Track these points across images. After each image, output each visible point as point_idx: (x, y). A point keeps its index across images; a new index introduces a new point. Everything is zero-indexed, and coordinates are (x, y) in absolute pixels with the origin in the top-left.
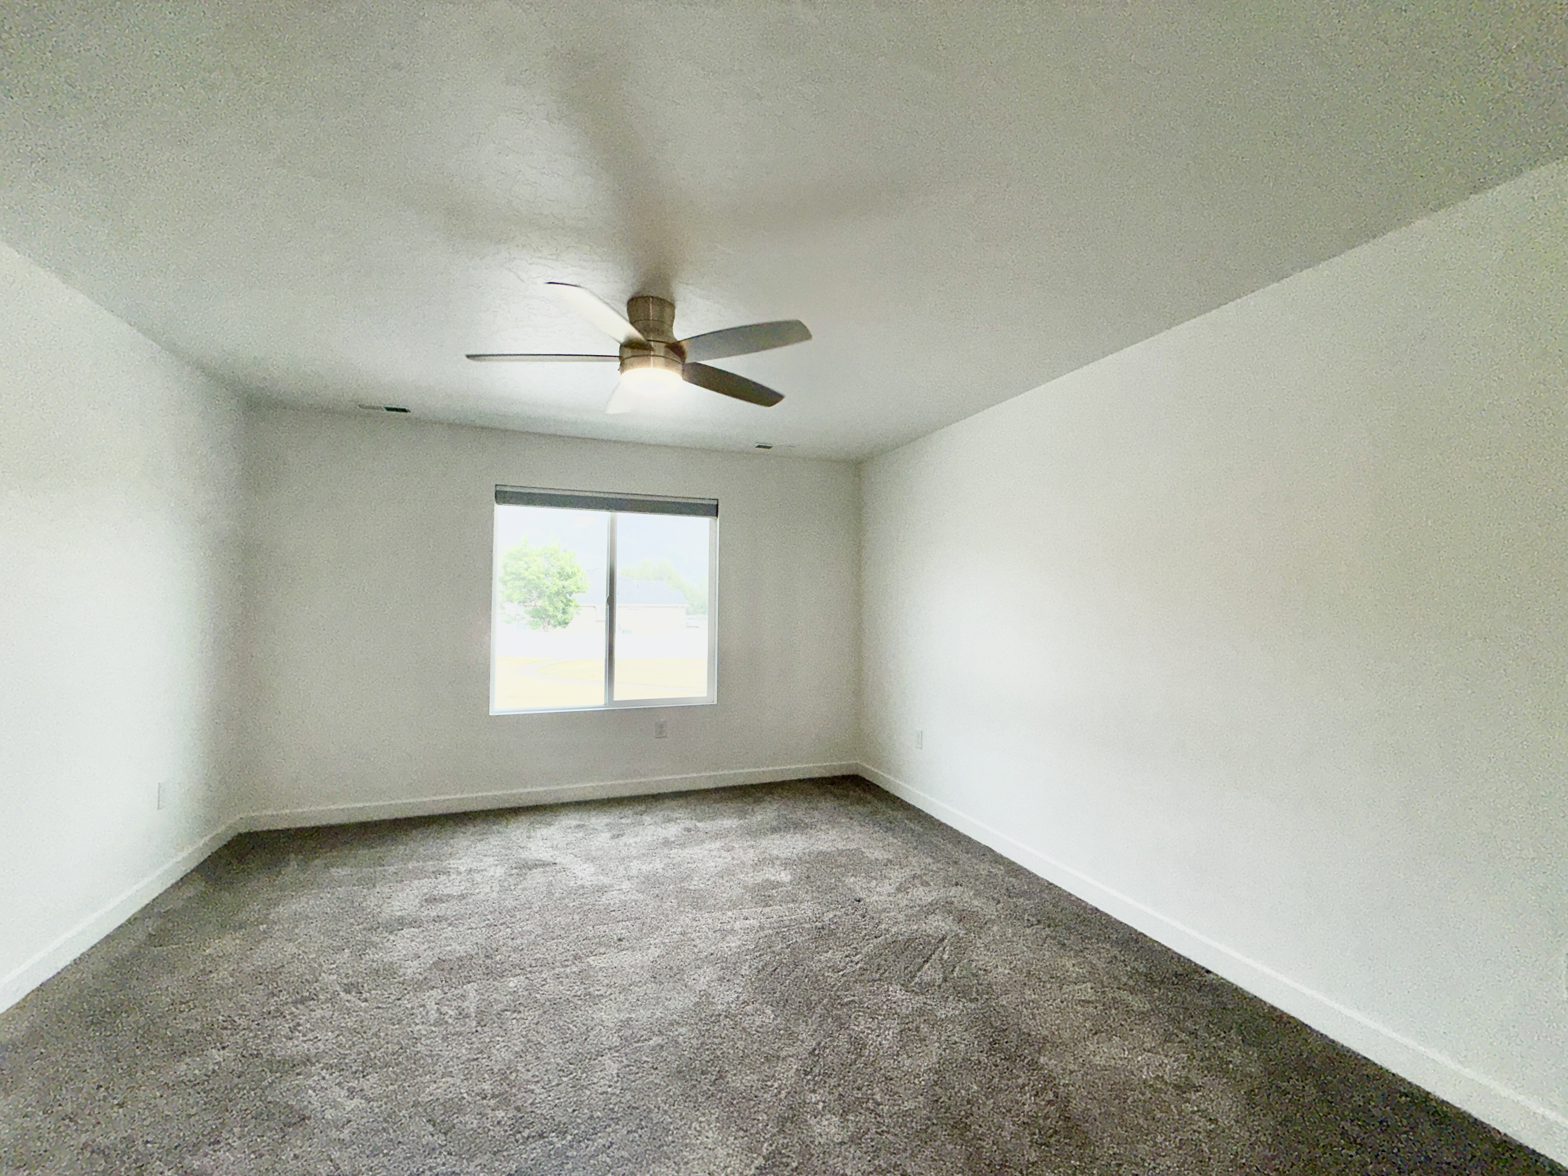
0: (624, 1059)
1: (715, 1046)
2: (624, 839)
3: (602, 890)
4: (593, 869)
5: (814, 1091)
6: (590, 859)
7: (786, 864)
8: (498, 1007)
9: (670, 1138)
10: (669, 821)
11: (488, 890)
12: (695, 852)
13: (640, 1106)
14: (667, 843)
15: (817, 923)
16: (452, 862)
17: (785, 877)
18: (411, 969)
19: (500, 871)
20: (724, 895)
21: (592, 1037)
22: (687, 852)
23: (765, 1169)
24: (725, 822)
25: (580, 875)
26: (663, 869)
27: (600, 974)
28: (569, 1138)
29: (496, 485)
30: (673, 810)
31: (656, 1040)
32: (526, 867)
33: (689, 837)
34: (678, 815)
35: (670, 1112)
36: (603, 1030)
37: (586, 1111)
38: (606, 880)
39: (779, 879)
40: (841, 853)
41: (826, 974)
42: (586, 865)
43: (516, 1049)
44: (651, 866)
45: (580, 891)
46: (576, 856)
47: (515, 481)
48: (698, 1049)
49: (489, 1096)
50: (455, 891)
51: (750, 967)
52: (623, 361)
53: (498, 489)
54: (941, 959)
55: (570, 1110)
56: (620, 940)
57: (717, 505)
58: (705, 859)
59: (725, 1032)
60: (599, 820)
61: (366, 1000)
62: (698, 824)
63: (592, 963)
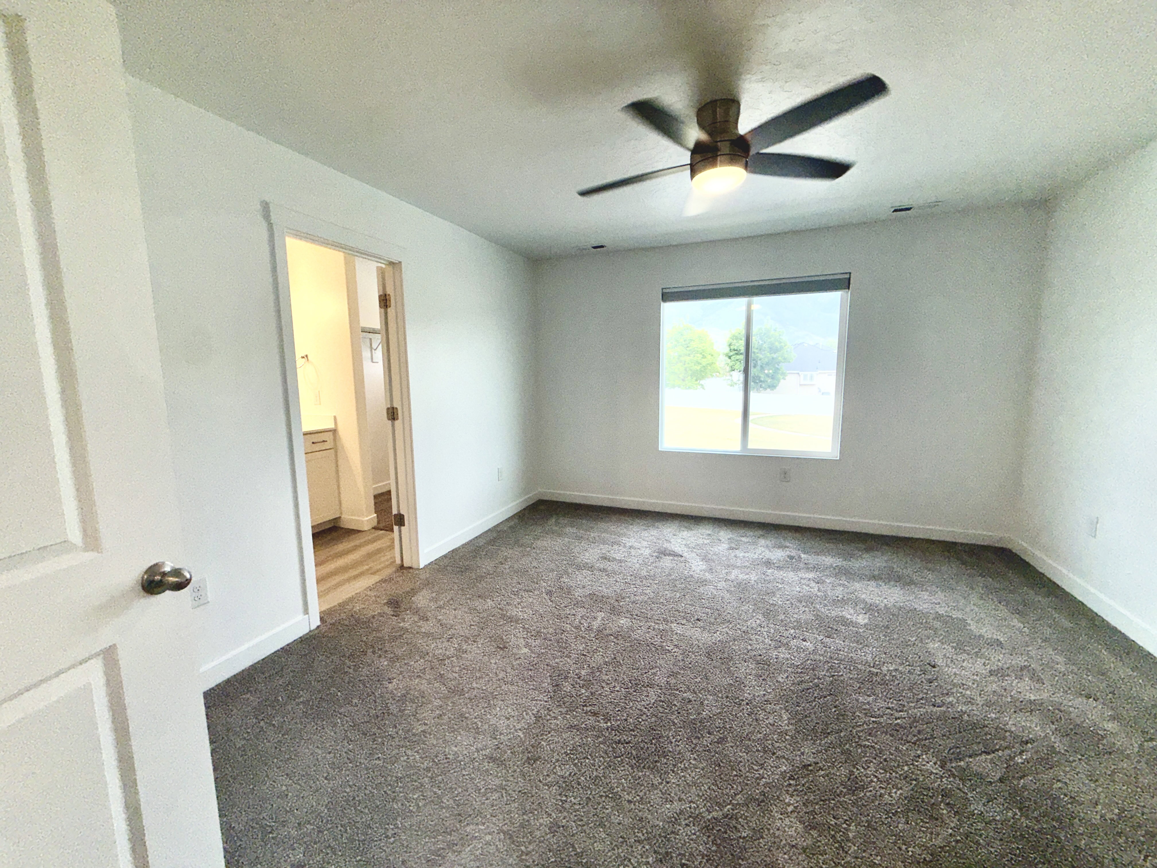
0: (662, 696)
1: (727, 720)
2: (737, 552)
3: (704, 582)
4: (704, 567)
5: (792, 796)
6: (705, 558)
7: (869, 609)
8: (608, 632)
9: (665, 760)
10: (779, 547)
11: (635, 561)
12: (790, 576)
13: (657, 730)
14: (768, 563)
15: (872, 669)
16: (624, 539)
17: (862, 619)
18: (578, 593)
19: (647, 552)
20: (795, 616)
21: (650, 673)
22: (780, 574)
23: (720, 822)
24: (827, 560)
25: (694, 568)
26: (755, 581)
27: (675, 636)
28: (609, 724)
29: (662, 289)
30: (785, 539)
31: (688, 695)
32: (664, 553)
33: (792, 563)
34: (788, 544)
35: (673, 744)
36: (658, 672)
37: (625, 715)
38: (708, 576)
39: (854, 619)
40: (938, 617)
41: (858, 713)
42: (701, 563)
43: (607, 660)
44: (747, 576)
45: (688, 579)
46: (697, 555)
47: (676, 284)
48: (714, 715)
49: (582, 678)
50: (618, 556)
51: (787, 677)
52: (694, 169)
53: (664, 291)
54: (1012, 758)
55: (617, 709)
56: (698, 620)
57: (849, 279)
58: (794, 584)
59: (741, 714)
60: (725, 535)
61: (552, 601)
62: (803, 556)
63: (673, 627)
